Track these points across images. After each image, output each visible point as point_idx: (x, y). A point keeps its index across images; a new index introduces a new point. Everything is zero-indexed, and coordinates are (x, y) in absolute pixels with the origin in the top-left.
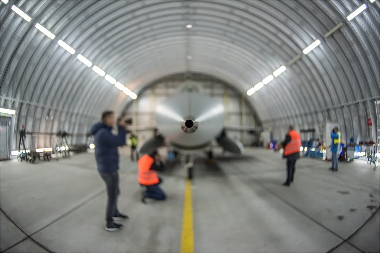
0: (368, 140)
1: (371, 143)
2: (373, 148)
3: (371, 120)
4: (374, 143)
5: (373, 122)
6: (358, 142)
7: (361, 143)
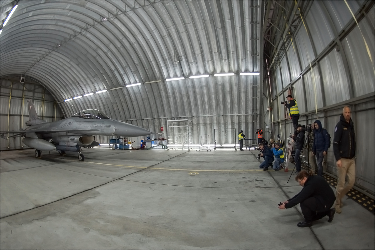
0: (161, 138)
1: (163, 139)
2: (165, 142)
3: (163, 128)
4: (165, 139)
5: (164, 129)
6: (153, 139)
7: (156, 139)
